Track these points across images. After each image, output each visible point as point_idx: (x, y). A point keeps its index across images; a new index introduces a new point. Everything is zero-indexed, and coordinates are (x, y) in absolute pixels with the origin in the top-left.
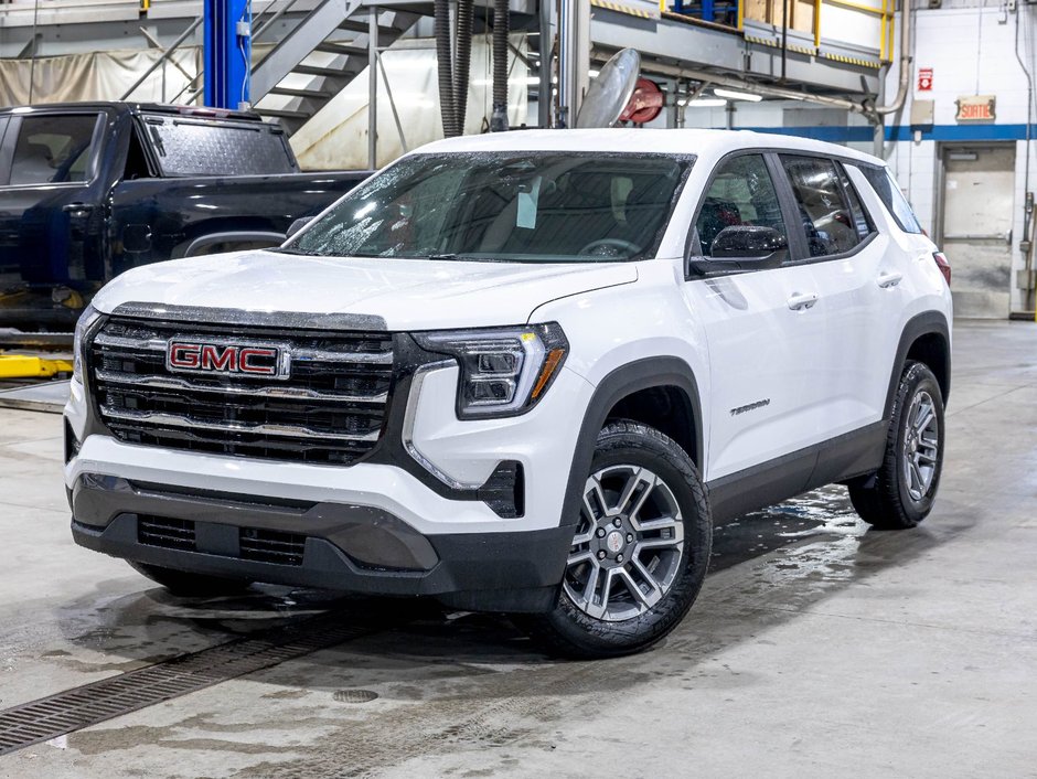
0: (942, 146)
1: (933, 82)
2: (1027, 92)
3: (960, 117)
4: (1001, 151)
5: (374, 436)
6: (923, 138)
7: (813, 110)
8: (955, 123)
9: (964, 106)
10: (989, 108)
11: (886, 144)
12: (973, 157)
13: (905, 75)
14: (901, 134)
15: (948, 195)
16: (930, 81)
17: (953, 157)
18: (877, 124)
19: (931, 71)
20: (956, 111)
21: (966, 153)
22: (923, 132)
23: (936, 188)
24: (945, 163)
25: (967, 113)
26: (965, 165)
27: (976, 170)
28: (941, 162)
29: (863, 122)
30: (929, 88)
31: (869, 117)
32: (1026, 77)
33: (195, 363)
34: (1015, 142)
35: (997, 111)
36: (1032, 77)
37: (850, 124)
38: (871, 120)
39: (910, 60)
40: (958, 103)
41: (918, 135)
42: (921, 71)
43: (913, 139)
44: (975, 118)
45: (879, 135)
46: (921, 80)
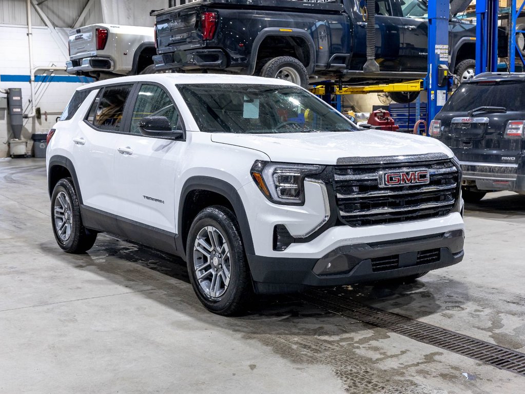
5: (454, 202)
33: (398, 182)
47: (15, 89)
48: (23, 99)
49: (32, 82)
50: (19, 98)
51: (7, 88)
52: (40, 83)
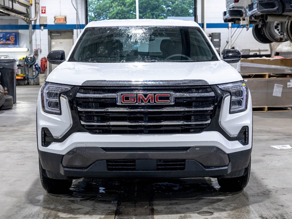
0: (50, 31)
1: (46, 11)
2: (76, 14)
3: (55, 22)
4: (68, 33)
5: (209, 122)
6: (44, 29)
7: (6, 19)
8: (54, 24)
9: (57, 18)
10: (64, 19)
11: (32, 30)
12: (59, 34)
13: (37, 8)
14: (36, 27)
15: (52, 46)
16: (45, 10)
17: (53, 34)
18: (30, 24)
19: (45, 7)
20: (54, 20)
21: (57, 33)
22: (44, 27)
23: (49, 44)
24: (50, 37)
25: (58, 21)
26: (57, 37)
27: (60, 39)
28: (49, 36)
29: (25, 23)
30: (45, 13)
31: (26, 22)
32: (75, 10)
33: (134, 101)
34: (73, 30)
35: (67, 20)
36: (77, 10)
37: (19, 24)
38: (28, 23)
39: (38, 4)
40: (55, 17)
41: (42, 28)
42: (42, 7)
43: (41, 29)
44: (60, 22)
45: (31, 28)
46: (42, 10)
47: (216, 33)
48: (221, 41)
49: (229, 28)
50: (218, 40)
51: (211, 33)
52: (236, 28)
